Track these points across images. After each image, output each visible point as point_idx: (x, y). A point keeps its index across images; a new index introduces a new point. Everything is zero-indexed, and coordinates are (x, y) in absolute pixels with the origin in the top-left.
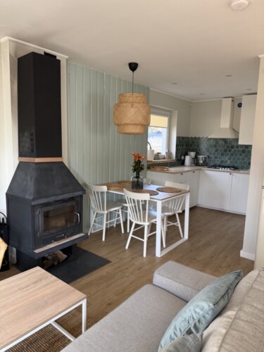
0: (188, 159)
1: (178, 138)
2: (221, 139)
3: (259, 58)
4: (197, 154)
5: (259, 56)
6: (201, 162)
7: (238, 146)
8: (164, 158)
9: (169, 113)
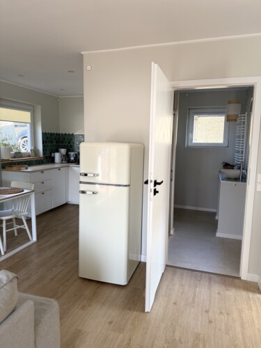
0: (57, 156)
1: (44, 135)
3: (82, 55)
4: (68, 151)
5: (82, 53)
6: (72, 159)
8: (30, 156)
9: (31, 108)
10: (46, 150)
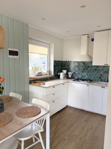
0: (62, 75)
1: (55, 62)
2: (81, 62)
4: (68, 71)
7: (92, 66)
10: (55, 71)
